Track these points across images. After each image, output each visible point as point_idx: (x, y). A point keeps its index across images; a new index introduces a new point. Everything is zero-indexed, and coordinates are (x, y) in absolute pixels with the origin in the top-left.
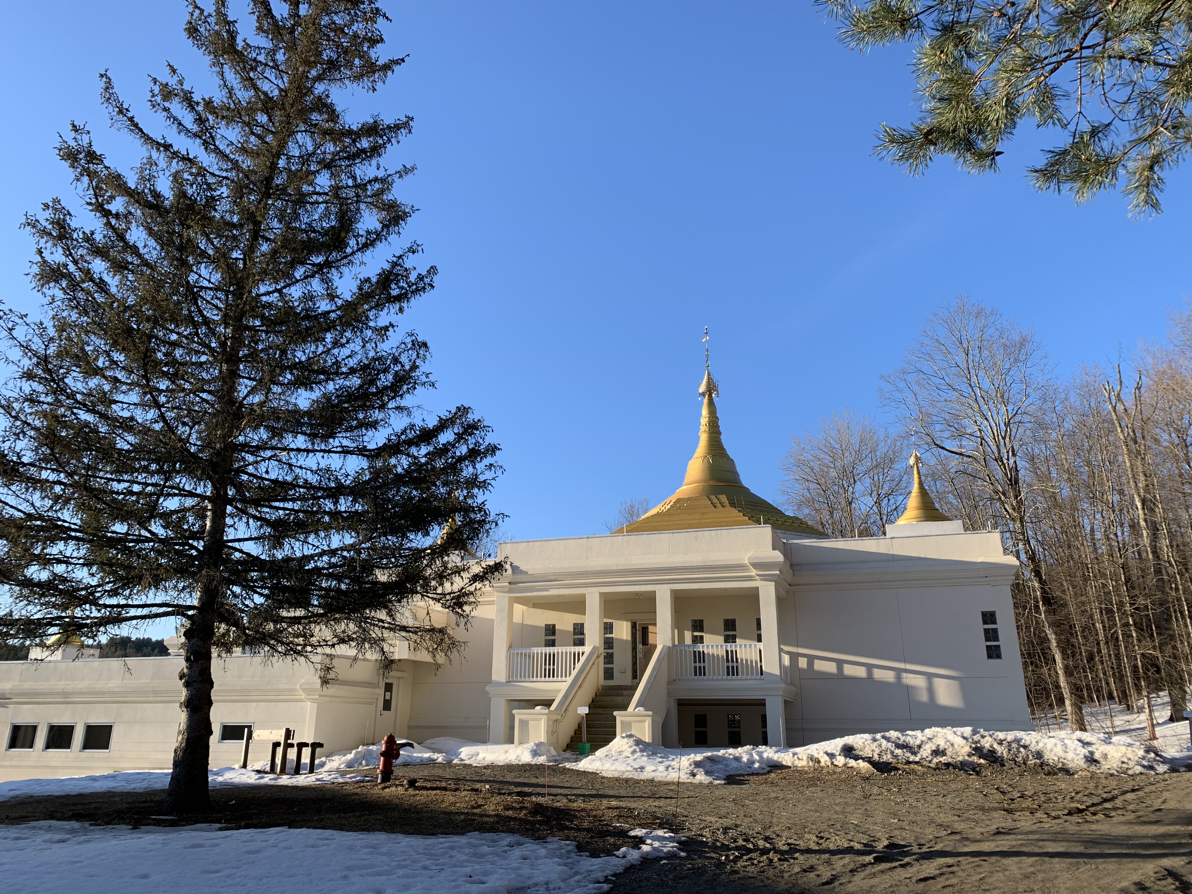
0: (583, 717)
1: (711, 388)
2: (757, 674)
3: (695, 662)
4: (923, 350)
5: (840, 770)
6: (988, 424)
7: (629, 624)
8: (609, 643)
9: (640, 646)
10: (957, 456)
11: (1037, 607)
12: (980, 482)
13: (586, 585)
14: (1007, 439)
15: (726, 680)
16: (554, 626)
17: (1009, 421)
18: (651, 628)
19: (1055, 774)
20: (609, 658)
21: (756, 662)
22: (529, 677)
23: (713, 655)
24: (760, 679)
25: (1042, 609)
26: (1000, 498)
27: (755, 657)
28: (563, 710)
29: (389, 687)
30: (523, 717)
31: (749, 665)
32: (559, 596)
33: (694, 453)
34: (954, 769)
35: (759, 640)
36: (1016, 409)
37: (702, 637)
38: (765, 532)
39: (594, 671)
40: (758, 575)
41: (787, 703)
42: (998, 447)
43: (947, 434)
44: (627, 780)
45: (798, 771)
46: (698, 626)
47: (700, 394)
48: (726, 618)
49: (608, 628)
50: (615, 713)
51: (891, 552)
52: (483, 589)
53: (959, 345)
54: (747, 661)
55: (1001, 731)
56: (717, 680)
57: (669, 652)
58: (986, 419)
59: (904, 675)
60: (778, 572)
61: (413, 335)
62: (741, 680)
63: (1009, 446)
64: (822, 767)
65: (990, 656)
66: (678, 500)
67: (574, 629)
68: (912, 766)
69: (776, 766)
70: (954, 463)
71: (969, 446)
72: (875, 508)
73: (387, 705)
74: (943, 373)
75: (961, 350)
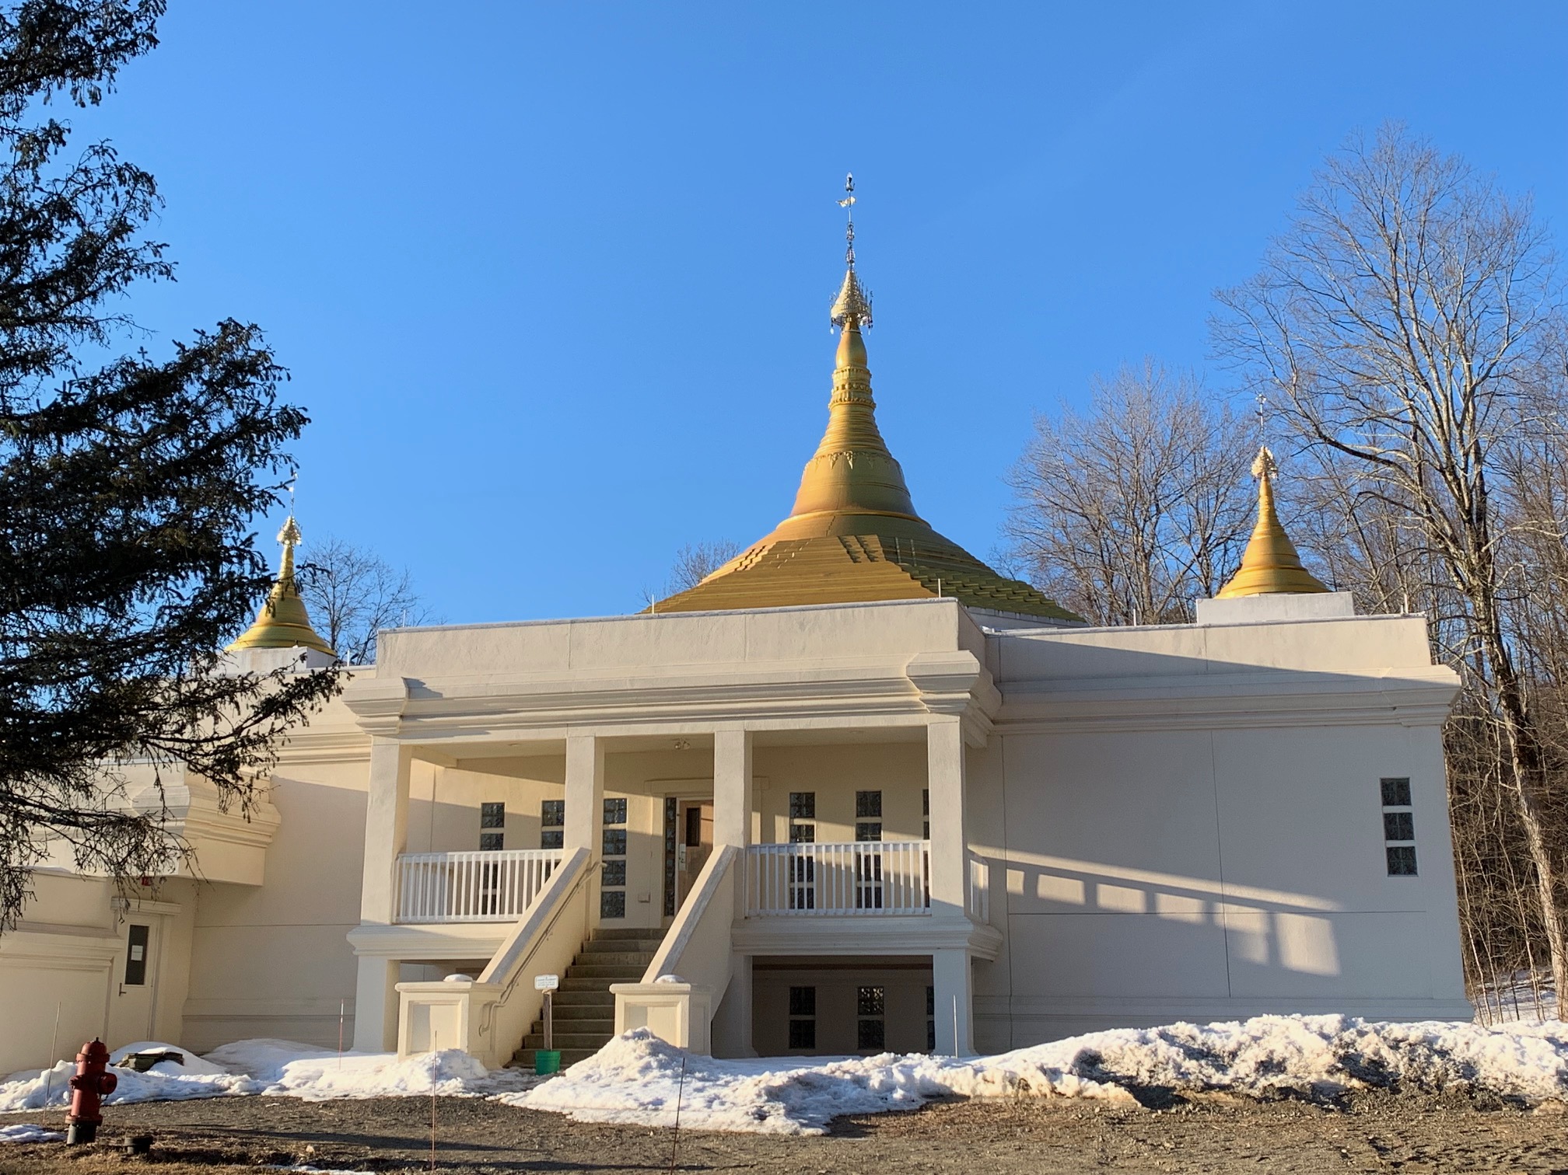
0: (546, 997)
1: (857, 307)
2: (918, 905)
3: (792, 880)
4: (1306, 240)
5: (1068, 1103)
6: (1429, 397)
7: (661, 802)
8: (615, 842)
9: (681, 848)
10: (1365, 461)
11: (1507, 772)
12: (1409, 516)
13: (566, 722)
14: (1467, 427)
15: (855, 916)
16: (501, 806)
17: (1473, 390)
18: (704, 809)
19: (1497, 1107)
20: (615, 873)
21: (917, 880)
22: (441, 913)
23: (829, 865)
24: (924, 915)
25: (1518, 772)
26: (1447, 548)
27: (915, 869)
28: (507, 980)
29: (139, 935)
30: (419, 998)
31: (903, 885)
32: (511, 744)
33: (817, 447)
34: (1298, 1099)
35: (927, 836)
36: (1487, 365)
37: (810, 829)
38: (944, 613)
39: (579, 897)
40: (926, 701)
41: (977, 964)
42: (1447, 443)
43: (1347, 415)
44: (620, 1130)
45: (982, 1106)
46: (804, 805)
47: (834, 321)
48: (861, 789)
49: (614, 810)
50: (613, 988)
51: (1203, 657)
52: (289, 731)
53: (1379, 230)
54: (897, 876)
55: (1400, 1020)
56: (835, 916)
57: (739, 859)
58: (1426, 385)
59: (1220, 907)
60: (968, 695)
61: (105, 151)
62: (884, 916)
63: (1469, 442)
64: (1033, 1098)
65: (1393, 870)
66: (780, 546)
67: (544, 812)
68: (1215, 1094)
69: (938, 1097)
70: (1358, 476)
71: (1391, 442)
72: (1196, 567)
73: (135, 973)
74: (1345, 288)
75: (1382, 242)
